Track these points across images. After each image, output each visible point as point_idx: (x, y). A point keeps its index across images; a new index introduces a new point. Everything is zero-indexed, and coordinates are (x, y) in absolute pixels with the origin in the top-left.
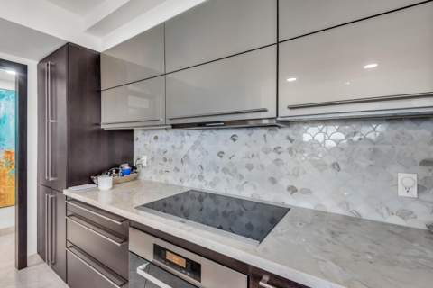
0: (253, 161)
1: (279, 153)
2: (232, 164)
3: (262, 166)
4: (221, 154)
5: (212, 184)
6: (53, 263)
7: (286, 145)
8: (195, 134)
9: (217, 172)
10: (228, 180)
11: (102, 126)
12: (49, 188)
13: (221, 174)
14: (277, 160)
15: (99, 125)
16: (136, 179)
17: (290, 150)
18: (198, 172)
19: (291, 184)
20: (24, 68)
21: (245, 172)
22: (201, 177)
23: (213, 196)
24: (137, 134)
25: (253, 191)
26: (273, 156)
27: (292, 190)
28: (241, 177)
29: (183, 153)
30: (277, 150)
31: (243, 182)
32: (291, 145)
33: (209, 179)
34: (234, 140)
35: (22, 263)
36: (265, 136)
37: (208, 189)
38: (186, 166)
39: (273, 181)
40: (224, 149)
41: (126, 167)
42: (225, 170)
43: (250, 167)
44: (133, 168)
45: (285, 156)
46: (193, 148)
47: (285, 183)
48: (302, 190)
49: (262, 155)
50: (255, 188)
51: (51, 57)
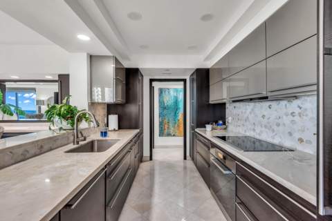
0: (280, 121)
1: (294, 116)
2: (268, 123)
3: (284, 125)
4: (263, 116)
5: (259, 134)
6: (193, 159)
7: (297, 111)
8: (252, 105)
9: (262, 126)
10: (267, 132)
11: (210, 102)
12: (192, 128)
13: (263, 129)
14: (293, 121)
15: (208, 101)
16: (225, 129)
17: (300, 115)
18: (253, 127)
19: (300, 137)
20: (185, 81)
21: (275, 128)
22: (254, 130)
23: (260, 141)
24: (227, 105)
25: (280, 140)
26: (291, 118)
27: (301, 140)
28: (273, 131)
29: (246, 116)
30: (292, 114)
31: (274, 134)
32: (300, 111)
33: (258, 131)
34: (270, 108)
35: (185, 158)
36: (286, 105)
37: (258, 137)
38: (248, 123)
39: (290, 134)
40: (265, 113)
41: (221, 122)
42: (266, 127)
43: (278, 125)
44: (224, 123)
45: (297, 118)
46: (251, 113)
47: (297, 135)
48: (307, 141)
49: (284, 117)
50: (281, 138)
51: (192, 75)
